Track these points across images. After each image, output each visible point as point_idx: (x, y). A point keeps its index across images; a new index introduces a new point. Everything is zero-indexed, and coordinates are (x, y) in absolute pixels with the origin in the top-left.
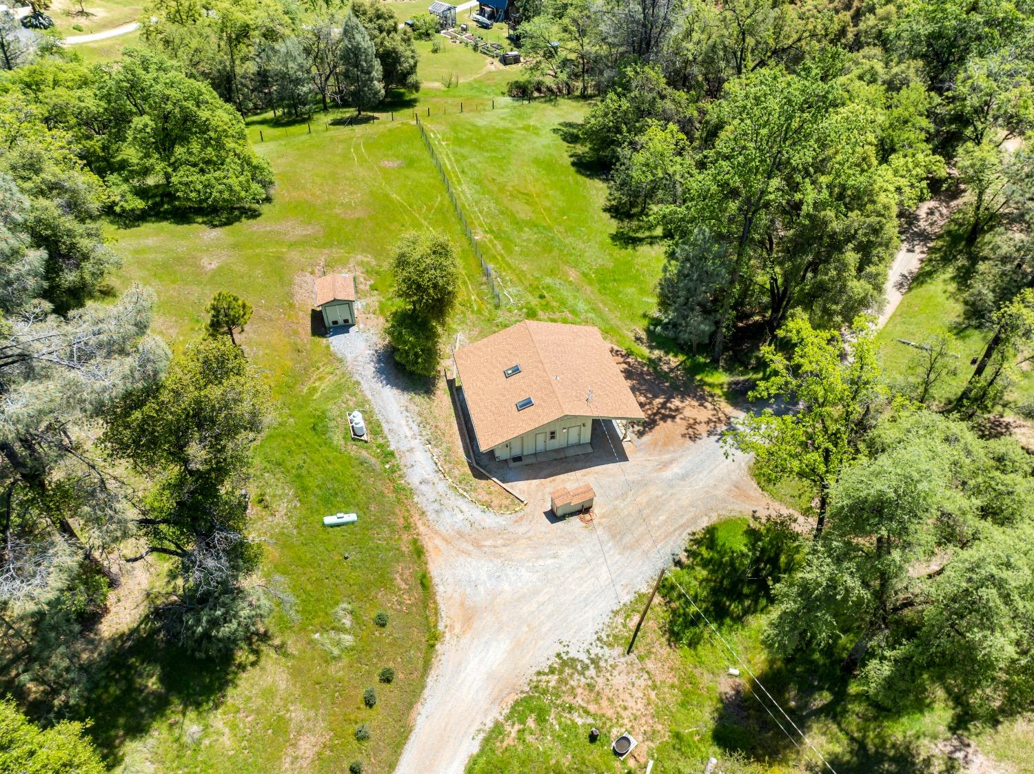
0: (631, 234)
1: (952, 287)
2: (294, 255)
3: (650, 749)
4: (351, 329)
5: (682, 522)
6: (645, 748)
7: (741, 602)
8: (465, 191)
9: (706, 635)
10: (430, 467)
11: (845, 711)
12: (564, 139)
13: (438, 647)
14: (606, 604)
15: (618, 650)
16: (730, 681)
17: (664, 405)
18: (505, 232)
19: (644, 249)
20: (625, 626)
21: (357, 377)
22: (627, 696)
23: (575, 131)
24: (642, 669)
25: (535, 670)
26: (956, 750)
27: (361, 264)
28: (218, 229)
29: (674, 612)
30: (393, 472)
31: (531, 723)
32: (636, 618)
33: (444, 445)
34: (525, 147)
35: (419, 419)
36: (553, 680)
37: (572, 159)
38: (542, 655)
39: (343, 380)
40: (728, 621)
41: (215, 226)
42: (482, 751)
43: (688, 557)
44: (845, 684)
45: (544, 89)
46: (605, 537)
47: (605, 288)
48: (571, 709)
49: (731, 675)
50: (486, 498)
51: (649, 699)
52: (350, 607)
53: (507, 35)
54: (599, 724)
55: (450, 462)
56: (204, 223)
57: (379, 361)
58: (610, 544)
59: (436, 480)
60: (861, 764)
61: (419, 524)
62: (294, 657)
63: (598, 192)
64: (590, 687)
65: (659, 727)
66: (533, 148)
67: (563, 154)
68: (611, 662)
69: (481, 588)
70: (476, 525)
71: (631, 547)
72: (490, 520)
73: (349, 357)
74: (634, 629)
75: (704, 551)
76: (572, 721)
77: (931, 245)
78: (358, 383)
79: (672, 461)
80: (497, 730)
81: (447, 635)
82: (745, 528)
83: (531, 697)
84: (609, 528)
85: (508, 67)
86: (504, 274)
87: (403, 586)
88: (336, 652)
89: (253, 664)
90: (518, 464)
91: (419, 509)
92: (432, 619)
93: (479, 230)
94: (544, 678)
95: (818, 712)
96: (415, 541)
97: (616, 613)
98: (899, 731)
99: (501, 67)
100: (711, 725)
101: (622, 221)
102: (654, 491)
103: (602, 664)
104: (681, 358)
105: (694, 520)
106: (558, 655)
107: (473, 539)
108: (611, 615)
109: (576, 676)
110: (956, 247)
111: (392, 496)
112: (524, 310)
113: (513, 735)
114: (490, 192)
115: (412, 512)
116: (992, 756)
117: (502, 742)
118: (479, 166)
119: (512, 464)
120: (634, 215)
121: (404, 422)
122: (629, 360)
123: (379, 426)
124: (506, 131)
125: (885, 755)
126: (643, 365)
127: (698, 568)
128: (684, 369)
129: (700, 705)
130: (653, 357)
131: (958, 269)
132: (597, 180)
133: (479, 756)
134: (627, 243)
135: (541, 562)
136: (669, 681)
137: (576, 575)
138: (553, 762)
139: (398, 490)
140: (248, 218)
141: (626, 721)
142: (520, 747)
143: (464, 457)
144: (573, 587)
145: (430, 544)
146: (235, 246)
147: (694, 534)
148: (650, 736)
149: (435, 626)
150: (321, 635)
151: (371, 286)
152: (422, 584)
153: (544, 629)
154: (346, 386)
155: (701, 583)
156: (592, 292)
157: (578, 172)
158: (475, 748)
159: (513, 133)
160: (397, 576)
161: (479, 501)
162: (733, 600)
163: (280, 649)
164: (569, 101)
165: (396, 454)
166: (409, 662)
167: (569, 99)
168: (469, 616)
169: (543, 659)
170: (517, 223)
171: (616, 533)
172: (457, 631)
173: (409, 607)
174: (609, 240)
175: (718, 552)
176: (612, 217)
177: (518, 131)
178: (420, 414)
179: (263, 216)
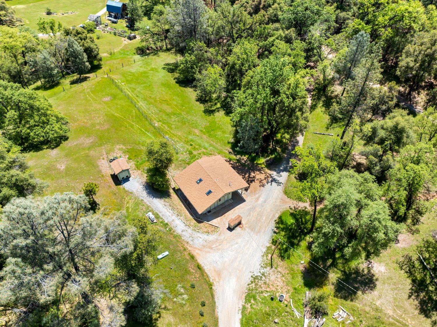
0: (210, 109)
1: (323, 109)
2: (92, 153)
3: (289, 296)
4: (130, 179)
5: (271, 217)
6: (288, 296)
7: (297, 239)
8: (142, 104)
9: (291, 254)
10: (183, 225)
11: (337, 263)
12: (169, 72)
13: (213, 288)
14: (259, 254)
15: (269, 268)
16: (302, 265)
17: (249, 176)
18: (165, 120)
19: (217, 114)
20: (267, 259)
21: (141, 198)
22: (276, 282)
23: (171, 67)
24: (278, 272)
25: (247, 284)
26: (369, 264)
27: (120, 149)
28: (55, 149)
29: (280, 249)
30: (170, 231)
31: (252, 302)
32: (270, 256)
33: (183, 215)
34: (156, 79)
35: (171, 208)
36: (253, 285)
37: (176, 80)
38: (247, 279)
39: (136, 201)
40: (295, 246)
41: (53, 148)
42: (243, 316)
43: (277, 229)
44: (334, 255)
45: (150, 49)
46: (250, 231)
47: (210, 135)
48: (262, 292)
49: (302, 264)
50: (206, 230)
51: (283, 281)
52: (181, 285)
53: (126, 25)
54: (272, 294)
55: (188, 221)
56: (47, 148)
57: (147, 189)
58: (252, 233)
59: (187, 229)
60: (346, 278)
61: (188, 247)
62: (171, 309)
63: (191, 94)
64: (265, 283)
65: (289, 288)
66: (159, 79)
67: (171, 78)
68: (268, 273)
69: (218, 263)
70: (207, 241)
71: (259, 232)
72: (211, 237)
73: (134, 191)
74: (270, 259)
75: (280, 225)
76: (264, 296)
77: (312, 93)
78: (142, 200)
79: (259, 197)
80: (244, 308)
81: (215, 283)
82: (289, 213)
83: (249, 293)
84: (249, 227)
85: (132, 41)
86: (173, 139)
87: (194, 271)
88: (184, 302)
89: (159, 317)
90: (210, 213)
91: (186, 241)
92: (207, 279)
93: (155, 121)
94: (250, 286)
95: (330, 266)
96: (189, 254)
97: (263, 256)
98: (353, 264)
99: (130, 41)
100: (303, 281)
101: (204, 104)
102: (258, 209)
103: (266, 274)
104: (247, 156)
105: (274, 216)
106: (252, 276)
107: (208, 247)
108: (262, 257)
109: (260, 281)
110: (320, 93)
111: (174, 240)
112: (187, 152)
113: (249, 307)
114: (152, 103)
115: (184, 243)
116: (378, 263)
117: (247, 311)
118: (142, 91)
119: (209, 214)
120: (208, 100)
121: (166, 211)
122: (231, 162)
123: (158, 215)
124: (145, 72)
125: (351, 273)
126: (236, 163)
127: (281, 232)
128: (249, 160)
129: (297, 276)
130: (238, 158)
131: (323, 102)
132: (188, 88)
133: (242, 318)
134: (210, 113)
135: (233, 247)
136: (286, 273)
137: (246, 247)
138: (264, 311)
139: (175, 237)
140: (64, 141)
141: (279, 290)
142: (253, 310)
143: (191, 217)
144: (247, 252)
145: (195, 253)
146: (67, 156)
147: (276, 221)
148: (288, 292)
149: (209, 281)
150: (176, 298)
151: (128, 158)
152: (199, 268)
153: (244, 269)
154: (139, 203)
155: (284, 236)
156: (207, 138)
157: (180, 86)
158: (240, 316)
159: (148, 73)
160: (190, 268)
161: (204, 232)
162: (294, 239)
163: (165, 308)
164: (163, 53)
165: (169, 224)
166: (207, 296)
167: (162, 52)
168: (219, 274)
169: (248, 279)
170: (168, 115)
171: (252, 229)
172: (217, 280)
173: (199, 278)
174: (203, 114)
175: (285, 224)
176: (200, 103)
177: (150, 72)
178: (170, 206)
179: (70, 138)
